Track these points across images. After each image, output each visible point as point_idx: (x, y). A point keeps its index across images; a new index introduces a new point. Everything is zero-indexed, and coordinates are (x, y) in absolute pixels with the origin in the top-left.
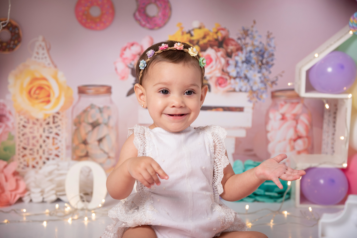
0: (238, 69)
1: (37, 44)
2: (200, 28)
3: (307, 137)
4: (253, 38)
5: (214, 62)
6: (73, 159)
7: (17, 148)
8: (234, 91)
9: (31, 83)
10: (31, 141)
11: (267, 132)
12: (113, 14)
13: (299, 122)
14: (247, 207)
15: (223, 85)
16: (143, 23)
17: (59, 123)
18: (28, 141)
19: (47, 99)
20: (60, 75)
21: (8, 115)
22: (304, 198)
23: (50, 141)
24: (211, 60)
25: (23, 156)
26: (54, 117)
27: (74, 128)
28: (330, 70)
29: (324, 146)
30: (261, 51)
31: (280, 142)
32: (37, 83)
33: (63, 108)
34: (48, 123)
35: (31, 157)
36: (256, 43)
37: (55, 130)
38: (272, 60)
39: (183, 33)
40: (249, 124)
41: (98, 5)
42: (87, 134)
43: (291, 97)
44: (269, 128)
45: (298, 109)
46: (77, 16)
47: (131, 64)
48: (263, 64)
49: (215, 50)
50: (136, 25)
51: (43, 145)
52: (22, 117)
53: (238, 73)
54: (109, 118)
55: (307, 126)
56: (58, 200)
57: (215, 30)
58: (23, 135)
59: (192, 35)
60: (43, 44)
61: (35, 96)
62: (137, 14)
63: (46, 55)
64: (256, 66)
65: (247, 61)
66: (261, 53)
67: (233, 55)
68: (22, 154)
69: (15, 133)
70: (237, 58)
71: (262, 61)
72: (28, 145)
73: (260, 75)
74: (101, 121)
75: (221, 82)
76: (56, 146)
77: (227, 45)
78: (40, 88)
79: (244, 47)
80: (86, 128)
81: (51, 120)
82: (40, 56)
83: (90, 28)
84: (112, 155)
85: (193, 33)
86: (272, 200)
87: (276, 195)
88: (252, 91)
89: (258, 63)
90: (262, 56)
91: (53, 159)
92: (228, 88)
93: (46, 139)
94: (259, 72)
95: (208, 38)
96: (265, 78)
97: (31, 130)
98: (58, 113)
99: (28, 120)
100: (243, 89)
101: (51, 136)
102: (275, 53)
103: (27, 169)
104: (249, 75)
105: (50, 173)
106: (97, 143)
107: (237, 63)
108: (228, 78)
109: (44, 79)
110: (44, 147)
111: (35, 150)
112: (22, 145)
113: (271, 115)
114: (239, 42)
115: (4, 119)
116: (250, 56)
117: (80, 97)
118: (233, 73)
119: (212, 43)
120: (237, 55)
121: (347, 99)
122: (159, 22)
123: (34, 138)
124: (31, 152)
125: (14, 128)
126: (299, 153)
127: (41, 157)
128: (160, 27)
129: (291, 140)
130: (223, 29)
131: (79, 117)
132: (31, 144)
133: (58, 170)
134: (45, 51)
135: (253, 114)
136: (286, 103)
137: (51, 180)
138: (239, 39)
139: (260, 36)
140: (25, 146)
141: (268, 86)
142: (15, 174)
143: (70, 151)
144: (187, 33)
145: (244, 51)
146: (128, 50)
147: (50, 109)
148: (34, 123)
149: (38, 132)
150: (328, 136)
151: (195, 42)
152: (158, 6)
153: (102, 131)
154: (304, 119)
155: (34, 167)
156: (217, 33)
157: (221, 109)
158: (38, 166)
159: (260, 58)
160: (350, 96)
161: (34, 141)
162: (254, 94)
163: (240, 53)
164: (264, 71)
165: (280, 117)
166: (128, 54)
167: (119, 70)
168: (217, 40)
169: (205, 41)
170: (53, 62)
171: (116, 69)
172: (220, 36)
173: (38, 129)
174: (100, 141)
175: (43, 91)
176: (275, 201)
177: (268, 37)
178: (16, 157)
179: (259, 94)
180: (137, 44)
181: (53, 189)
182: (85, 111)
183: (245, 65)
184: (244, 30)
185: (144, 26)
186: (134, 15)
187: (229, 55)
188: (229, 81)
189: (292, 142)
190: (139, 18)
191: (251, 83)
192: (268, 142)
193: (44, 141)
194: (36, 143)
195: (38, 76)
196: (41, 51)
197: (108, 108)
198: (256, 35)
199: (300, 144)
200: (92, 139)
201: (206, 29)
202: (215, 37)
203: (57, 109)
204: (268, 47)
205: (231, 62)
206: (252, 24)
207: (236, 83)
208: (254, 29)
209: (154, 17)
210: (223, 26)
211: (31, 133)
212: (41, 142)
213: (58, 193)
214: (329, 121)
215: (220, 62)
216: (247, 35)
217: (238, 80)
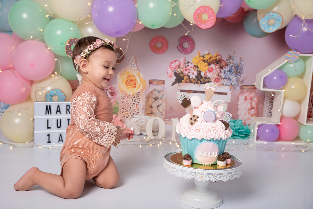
0: (226, 75)
1: (131, 59)
2: (208, 54)
3: (256, 108)
4: (233, 60)
5: (214, 71)
6: (145, 115)
7: (120, 108)
8: (223, 85)
9: (127, 78)
10: (126, 105)
11: (238, 105)
12: (167, 47)
13: (253, 101)
14: (234, 142)
15: (218, 82)
16: (182, 51)
17: (140, 97)
18: (125, 105)
19: (135, 85)
20: (141, 74)
21: (116, 93)
22: (258, 138)
23: (135, 106)
24: (213, 70)
25: (122, 112)
26: (137, 94)
27: (146, 100)
28: (275, 78)
29: (264, 113)
30: (237, 66)
31: (243, 110)
32: (130, 78)
33: (142, 90)
34: (134, 97)
35: (126, 113)
36: (235, 63)
37: (137, 101)
38: (242, 71)
39: (200, 56)
40: (229, 101)
41: (160, 42)
42: (152, 103)
43: (250, 89)
44: (239, 103)
45: (253, 94)
46: (150, 47)
47: (174, 70)
48: (237, 72)
49: (215, 65)
50: (178, 52)
51: (132, 107)
52: (123, 94)
53: (225, 76)
54: (163, 96)
55: (256, 103)
56: (141, 134)
57: (216, 56)
58: (123, 102)
59: (204, 58)
60: (134, 60)
61: (129, 84)
62: (179, 47)
63: (135, 65)
64: (234, 73)
65: (230, 71)
66: (237, 67)
67: (224, 68)
68: (122, 111)
69: (119, 101)
70: (225, 69)
71: (237, 71)
72: (125, 107)
73: (236, 78)
74: (159, 97)
75: (217, 80)
76: (138, 108)
77: (221, 63)
78: (132, 80)
79: (229, 64)
80: (152, 100)
81: (136, 96)
82: (132, 65)
83: (156, 53)
84: (163, 113)
85: (204, 56)
86: (242, 138)
87: (244, 136)
88: (232, 85)
89: (235, 72)
90: (237, 69)
91: (136, 114)
92: (220, 83)
93: (133, 105)
94: (235, 76)
95: (212, 59)
96: (238, 79)
97: (126, 100)
98: (139, 92)
99: (125, 95)
100: (227, 84)
101: (136, 103)
102: (243, 67)
103: (124, 118)
104: (230, 78)
105: (137, 121)
106: (157, 107)
107: (225, 71)
108: (220, 78)
109: (134, 76)
110: (132, 108)
111: (128, 110)
112: (122, 107)
113: (240, 97)
114: (227, 61)
115: (115, 94)
116: (231, 68)
117: (150, 85)
118: (223, 77)
119: (213, 61)
120: (225, 68)
121: (282, 92)
122: (189, 51)
123: (128, 104)
124: (126, 110)
125: (119, 98)
126: (252, 115)
127: (130, 113)
128: (189, 53)
129: (249, 109)
130: (219, 55)
131: (149, 94)
132: (126, 107)
133: (141, 120)
134: (135, 63)
135: (232, 96)
136: (247, 91)
137: (137, 125)
138: (227, 60)
139: (237, 59)
140: (124, 108)
141: (239, 83)
142: (121, 121)
143: (144, 111)
144: (202, 56)
145: (229, 66)
146: (173, 63)
147: (136, 91)
148: (128, 97)
149: (130, 101)
150: (266, 108)
151: (206, 61)
152: (189, 43)
153: (160, 101)
154: (255, 99)
155: (127, 117)
156: (216, 57)
157: (216, 93)
158: (129, 117)
159: (237, 70)
160: (284, 91)
161: (128, 105)
162: (232, 87)
163: (227, 67)
164: (238, 76)
165: (244, 98)
166: (173, 65)
167: (168, 73)
168: (216, 60)
169: (210, 60)
170: (138, 68)
171: (167, 73)
172: (218, 58)
173: (130, 99)
174: (158, 106)
175: (133, 82)
176: (243, 139)
177: (241, 60)
178: (119, 112)
179: (235, 87)
180: (178, 61)
181: (138, 129)
182: (152, 92)
183: (229, 73)
184: (229, 56)
185: (181, 52)
186: (177, 47)
187: (221, 68)
188: (221, 80)
189: (249, 110)
190: (179, 48)
191: (231, 81)
192: (238, 110)
193: (132, 106)
194: (128, 106)
195: (131, 75)
196: (133, 63)
197: (163, 91)
198: (235, 58)
199: (253, 111)
200: (155, 105)
201: (211, 55)
202: (215, 59)
203: (138, 91)
204: (240, 65)
205: (222, 71)
206: (233, 53)
207: (224, 81)
208: (234, 56)
209: (187, 48)
210: (219, 54)
211: (126, 101)
212: (131, 106)
213: (141, 131)
214: (267, 101)
215: (217, 71)
216: (231, 59)
217: (225, 80)
